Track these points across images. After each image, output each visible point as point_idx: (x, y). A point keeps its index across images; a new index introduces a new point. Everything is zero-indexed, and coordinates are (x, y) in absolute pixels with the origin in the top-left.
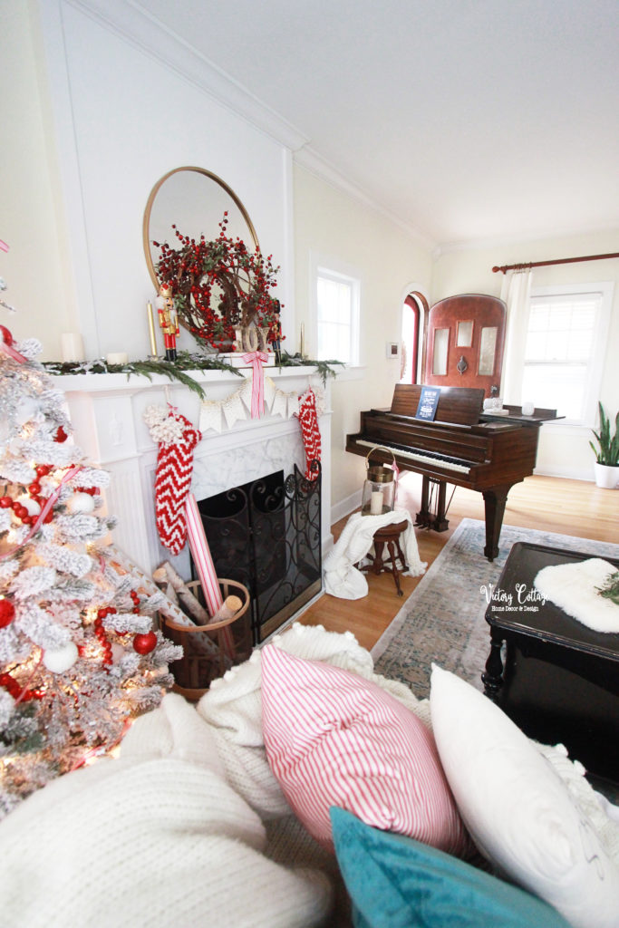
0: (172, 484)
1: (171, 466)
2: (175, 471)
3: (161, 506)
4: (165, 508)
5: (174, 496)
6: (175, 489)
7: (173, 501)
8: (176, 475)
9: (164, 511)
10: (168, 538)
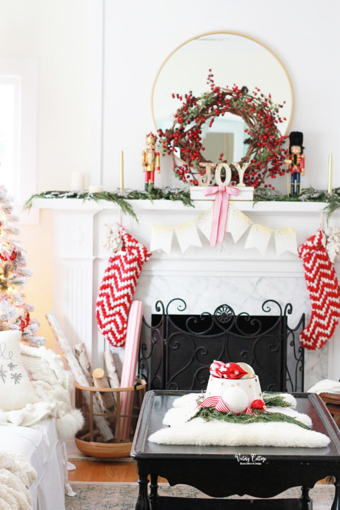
0: (113, 285)
1: (116, 271)
2: (118, 276)
3: (99, 299)
4: (103, 301)
5: (113, 296)
6: (115, 289)
7: (111, 299)
8: (118, 279)
9: (100, 304)
10: (102, 326)
